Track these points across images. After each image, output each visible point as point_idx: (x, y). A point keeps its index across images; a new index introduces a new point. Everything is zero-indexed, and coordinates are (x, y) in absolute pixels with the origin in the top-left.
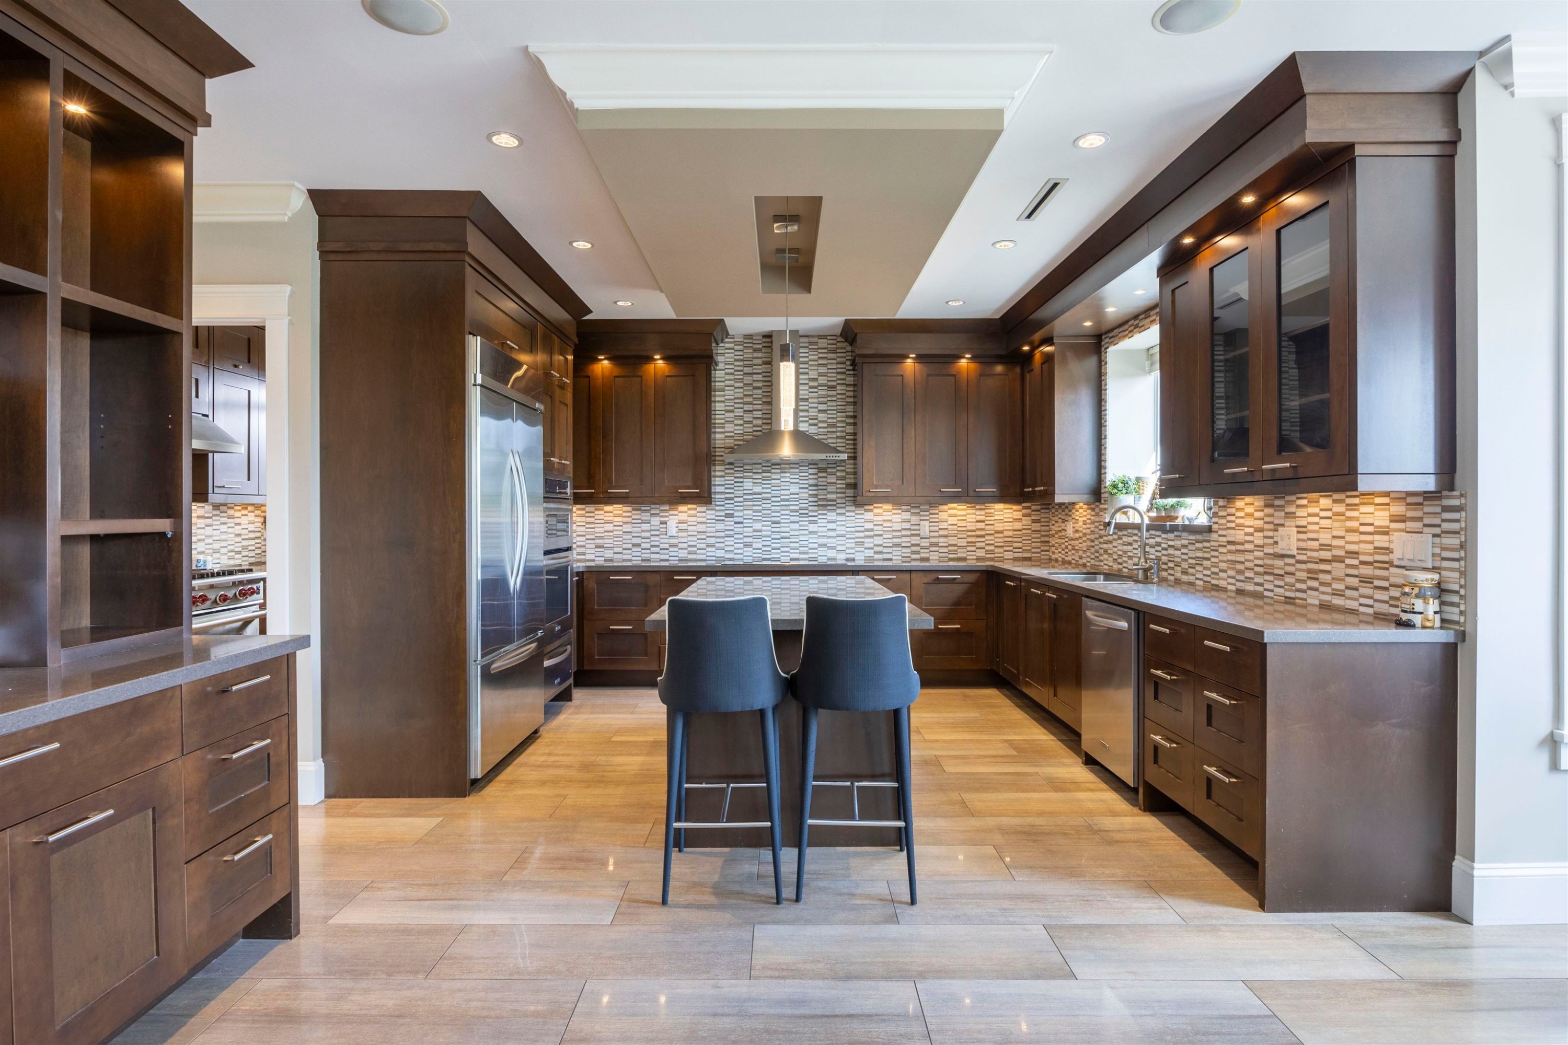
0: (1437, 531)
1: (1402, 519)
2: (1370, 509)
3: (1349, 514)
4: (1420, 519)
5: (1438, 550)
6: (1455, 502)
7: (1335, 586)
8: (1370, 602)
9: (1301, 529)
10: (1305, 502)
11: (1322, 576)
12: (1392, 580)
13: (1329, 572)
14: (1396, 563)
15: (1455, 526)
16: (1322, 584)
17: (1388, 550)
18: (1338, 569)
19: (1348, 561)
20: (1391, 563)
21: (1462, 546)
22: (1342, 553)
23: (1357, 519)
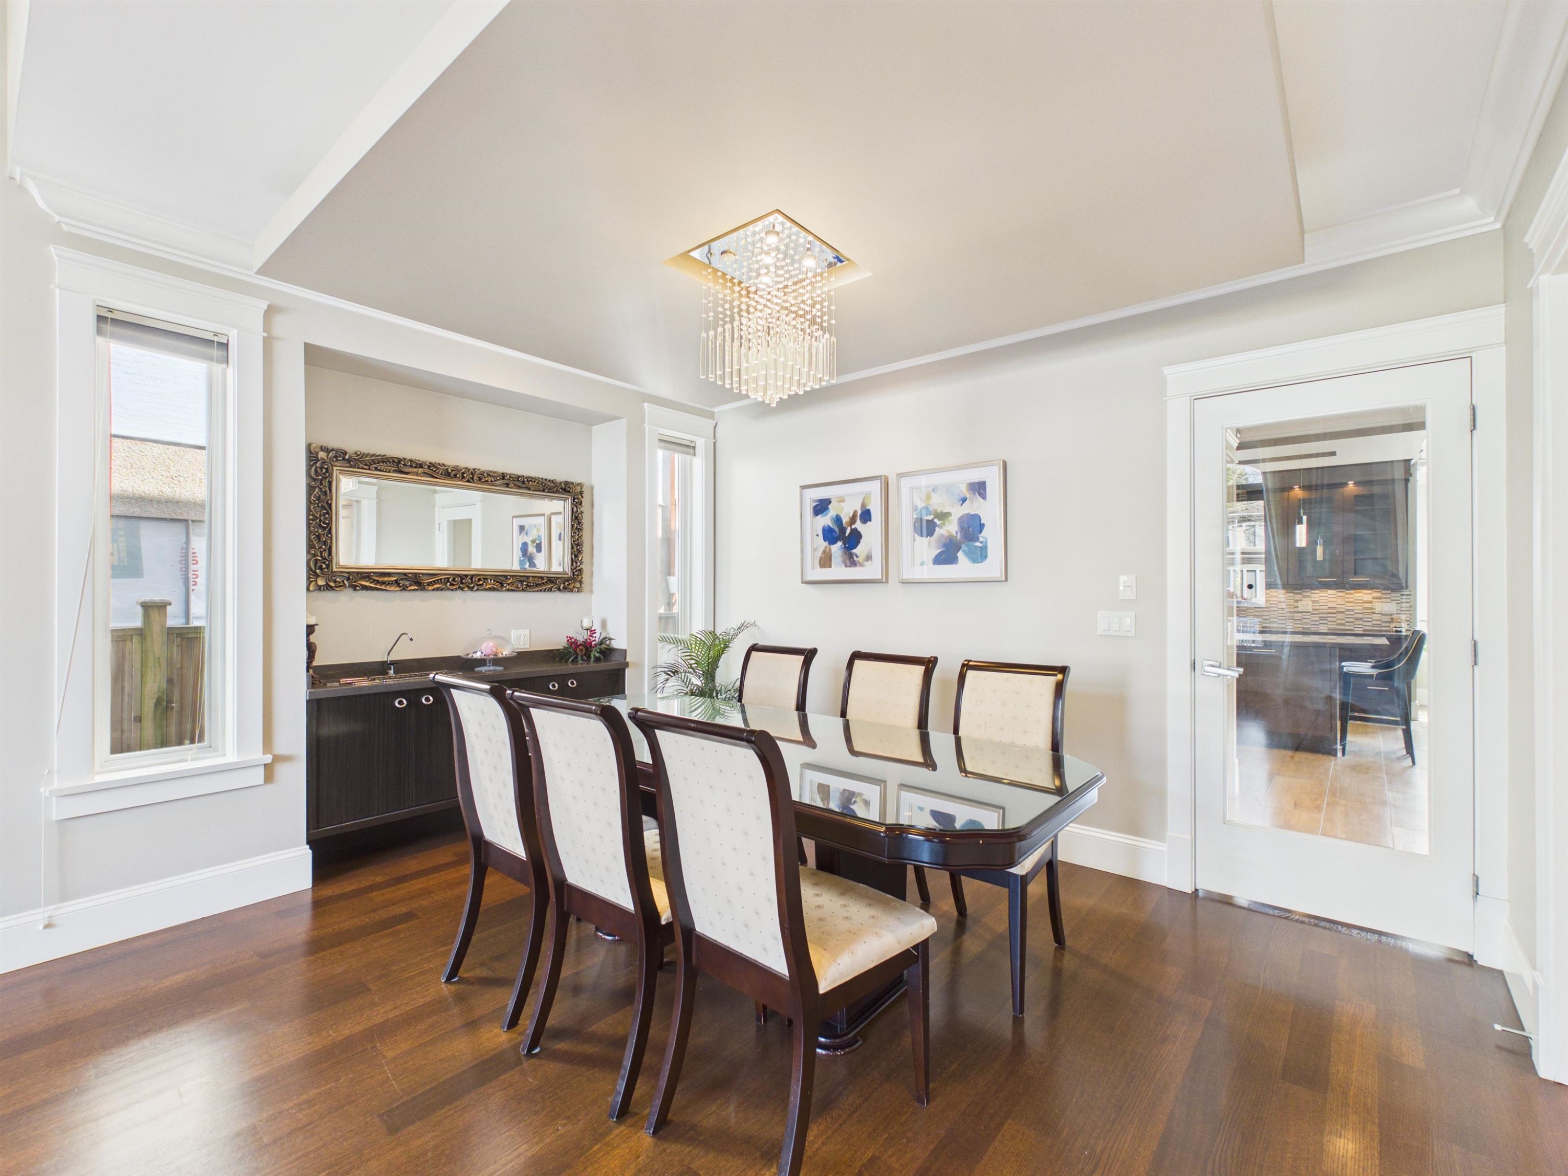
0: (1399, 602)
1: (1380, 598)
2: (1361, 595)
3: (1347, 596)
4: (1390, 598)
5: (1399, 608)
6: (1408, 593)
7: (1338, 622)
8: (1362, 626)
9: (1314, 602)
10: (1318, 591)
11: (1329, 619)
12: (1374, 618)
13: (1335, 617)
14: (1376, 612)
15: (1408, 600)
16: (1330, 621)
17: (1372, 608)
18: (1339, 616)
19: (1347, 613)
20: (1374, 613)
21: (1411, 606)
22: (1344, 610)
23: (1352, 598)
